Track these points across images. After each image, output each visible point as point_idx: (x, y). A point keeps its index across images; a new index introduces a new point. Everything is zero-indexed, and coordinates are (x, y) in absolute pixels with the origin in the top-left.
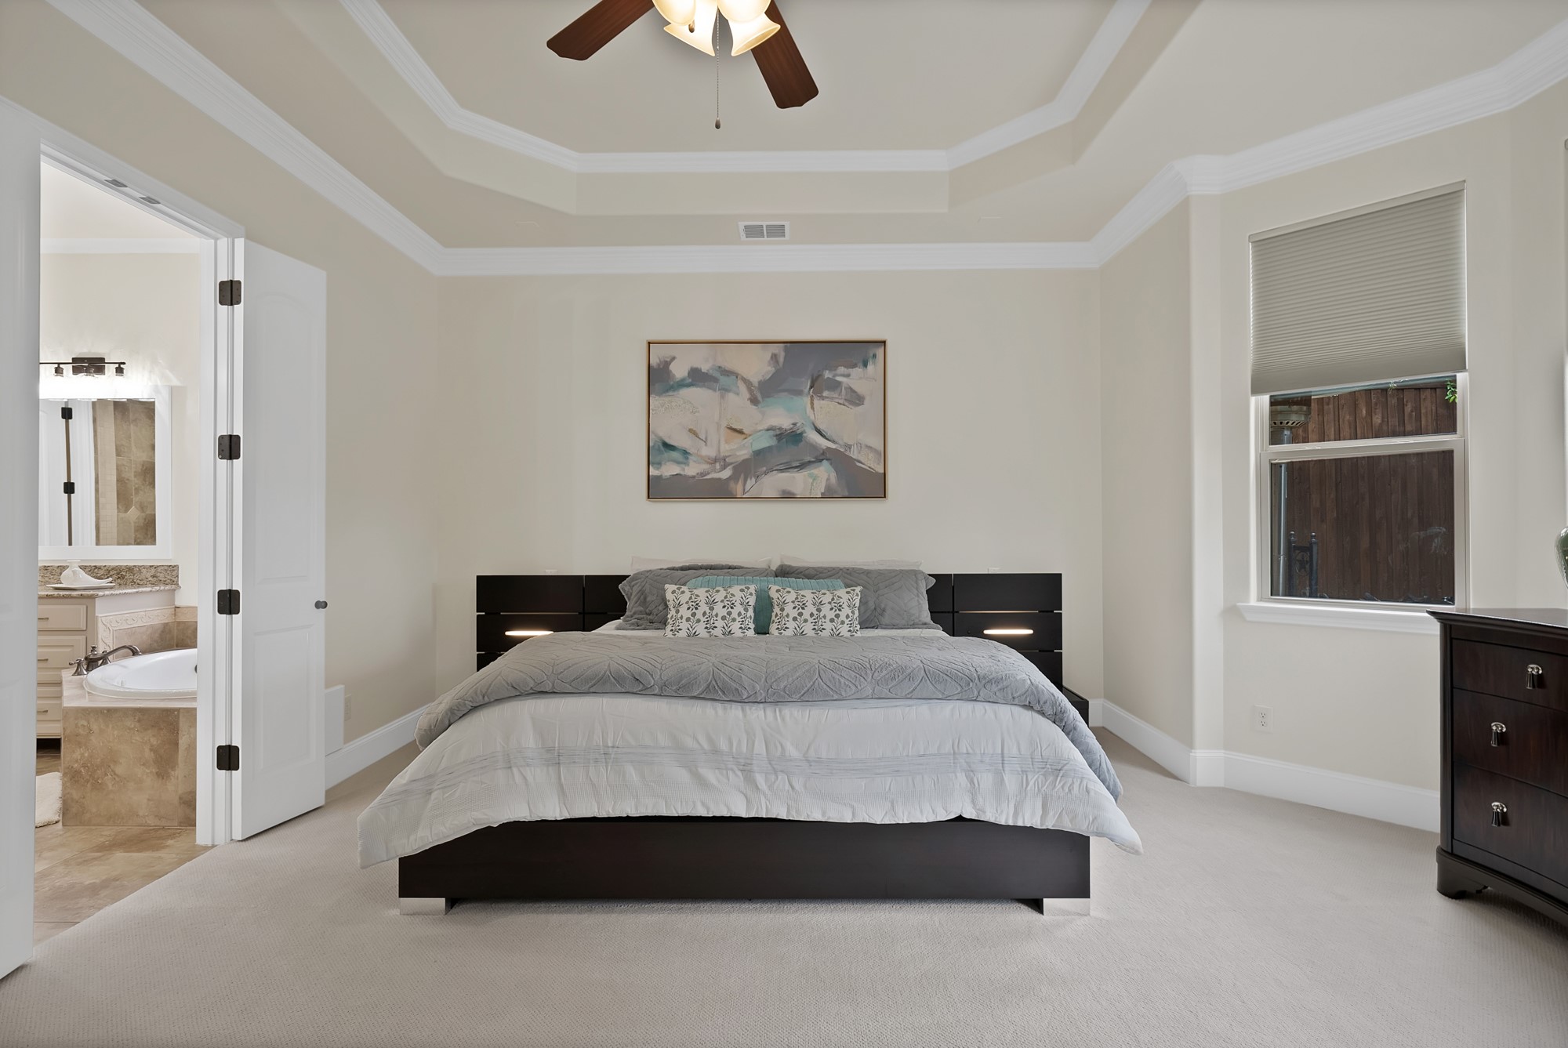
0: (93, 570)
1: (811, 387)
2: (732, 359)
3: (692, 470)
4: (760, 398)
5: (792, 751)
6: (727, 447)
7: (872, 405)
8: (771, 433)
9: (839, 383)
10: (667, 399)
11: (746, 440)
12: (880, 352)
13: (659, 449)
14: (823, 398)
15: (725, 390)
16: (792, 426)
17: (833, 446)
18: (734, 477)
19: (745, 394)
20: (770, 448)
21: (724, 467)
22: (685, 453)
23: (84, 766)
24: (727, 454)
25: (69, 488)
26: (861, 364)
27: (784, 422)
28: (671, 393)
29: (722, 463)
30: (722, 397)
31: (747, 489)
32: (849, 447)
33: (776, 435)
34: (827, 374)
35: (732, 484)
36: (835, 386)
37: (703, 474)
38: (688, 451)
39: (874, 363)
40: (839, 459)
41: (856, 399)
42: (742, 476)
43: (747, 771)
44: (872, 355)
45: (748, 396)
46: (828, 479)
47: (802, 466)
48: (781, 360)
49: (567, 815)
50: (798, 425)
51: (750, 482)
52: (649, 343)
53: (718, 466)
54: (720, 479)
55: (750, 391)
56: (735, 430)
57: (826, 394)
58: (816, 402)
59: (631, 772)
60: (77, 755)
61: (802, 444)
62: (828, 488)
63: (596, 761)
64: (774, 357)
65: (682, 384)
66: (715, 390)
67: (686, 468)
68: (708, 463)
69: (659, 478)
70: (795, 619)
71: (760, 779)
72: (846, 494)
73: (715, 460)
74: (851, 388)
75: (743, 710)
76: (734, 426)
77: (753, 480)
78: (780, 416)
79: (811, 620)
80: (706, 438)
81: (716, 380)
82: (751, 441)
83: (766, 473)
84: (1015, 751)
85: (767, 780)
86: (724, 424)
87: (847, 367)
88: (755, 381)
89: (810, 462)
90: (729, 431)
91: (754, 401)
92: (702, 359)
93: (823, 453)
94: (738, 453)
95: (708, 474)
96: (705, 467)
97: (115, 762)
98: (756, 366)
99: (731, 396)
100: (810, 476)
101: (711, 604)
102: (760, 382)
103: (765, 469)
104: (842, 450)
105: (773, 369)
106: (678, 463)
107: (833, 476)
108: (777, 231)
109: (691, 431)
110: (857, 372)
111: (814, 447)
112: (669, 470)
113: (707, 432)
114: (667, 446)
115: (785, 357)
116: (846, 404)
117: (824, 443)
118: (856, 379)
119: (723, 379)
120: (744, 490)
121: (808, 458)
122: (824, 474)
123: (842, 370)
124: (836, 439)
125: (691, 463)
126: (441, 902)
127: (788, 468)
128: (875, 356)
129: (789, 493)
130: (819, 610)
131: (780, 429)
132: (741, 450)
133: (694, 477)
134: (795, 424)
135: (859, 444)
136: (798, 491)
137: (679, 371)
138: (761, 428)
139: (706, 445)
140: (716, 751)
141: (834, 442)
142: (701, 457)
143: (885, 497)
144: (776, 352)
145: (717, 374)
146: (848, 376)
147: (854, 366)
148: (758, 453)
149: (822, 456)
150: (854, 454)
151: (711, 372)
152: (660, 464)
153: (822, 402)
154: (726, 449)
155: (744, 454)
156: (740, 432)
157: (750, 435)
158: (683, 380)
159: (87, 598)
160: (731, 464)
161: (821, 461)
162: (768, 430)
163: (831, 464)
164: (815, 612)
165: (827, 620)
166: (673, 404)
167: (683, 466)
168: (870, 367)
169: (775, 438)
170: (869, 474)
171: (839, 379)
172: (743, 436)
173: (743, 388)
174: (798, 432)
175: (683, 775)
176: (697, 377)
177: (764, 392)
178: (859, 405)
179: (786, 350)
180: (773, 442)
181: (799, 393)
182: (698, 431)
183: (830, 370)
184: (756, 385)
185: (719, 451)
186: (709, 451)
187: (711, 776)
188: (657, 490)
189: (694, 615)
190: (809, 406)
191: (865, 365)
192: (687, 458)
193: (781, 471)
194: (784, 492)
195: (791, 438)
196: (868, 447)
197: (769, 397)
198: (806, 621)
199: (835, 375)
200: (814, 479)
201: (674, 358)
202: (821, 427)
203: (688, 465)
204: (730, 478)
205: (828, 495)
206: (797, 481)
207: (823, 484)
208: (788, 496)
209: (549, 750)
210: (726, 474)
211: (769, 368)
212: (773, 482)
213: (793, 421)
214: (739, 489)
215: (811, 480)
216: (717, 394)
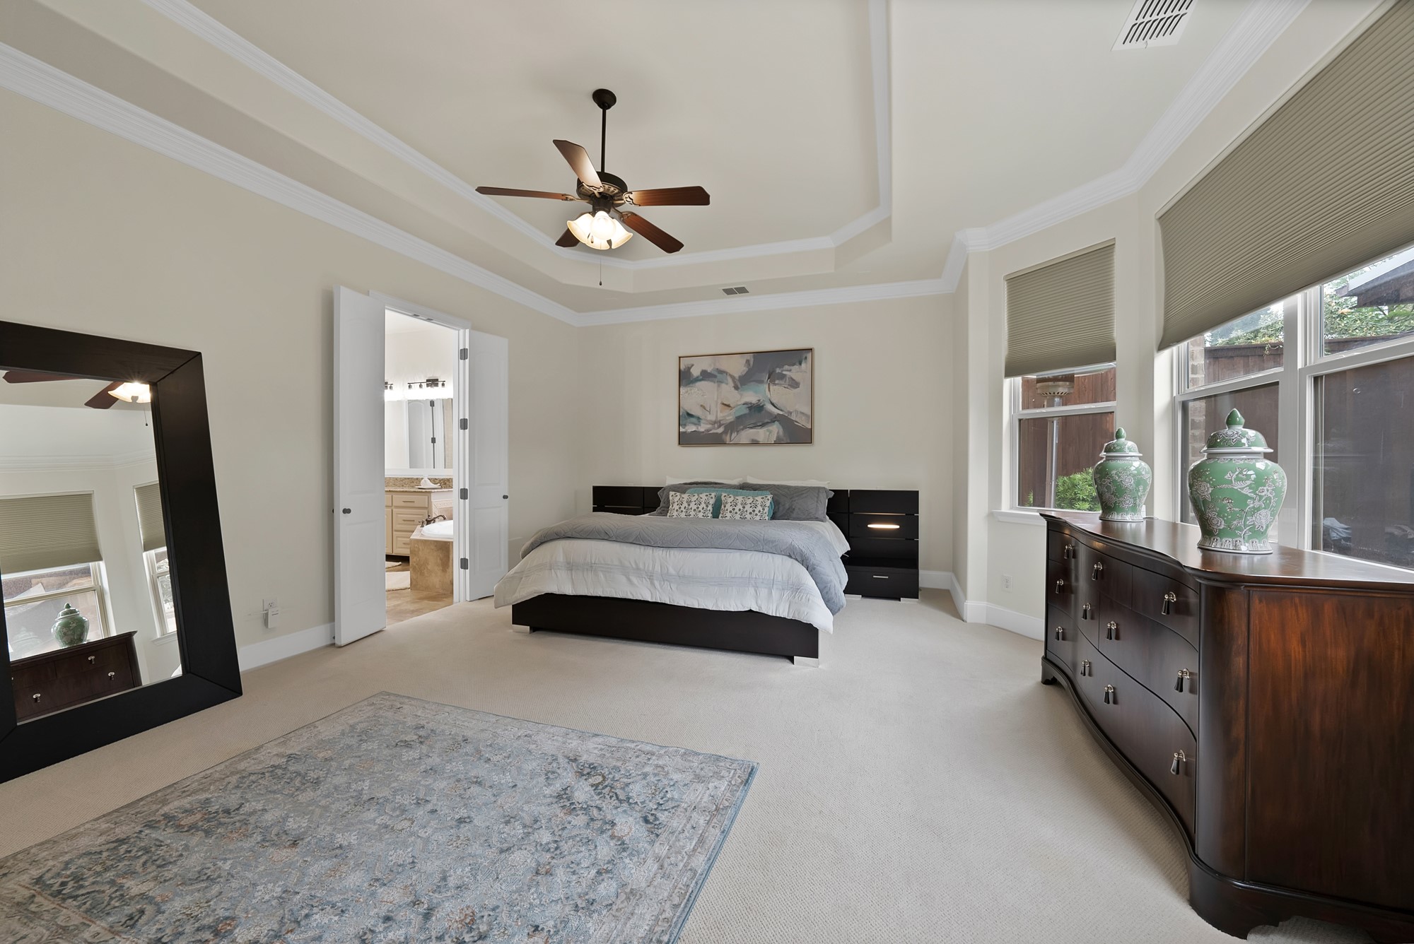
0: (434, 481)
1: (769, 378)
2: (725, 364)
3: (702, 428)
4: (739, 386)
5: (672, 571)
6: (722, 415)
7: (804, 388)
8: (746, 406)
9: (785, 375)
10: (689, 389)
11: (731, 411)
12: (809, 355)
13: (685, 417)
14: (775, 384)
15: (720, 382)
16: (757, 401)
17: (781, 413)
18: (725, 432)
19: (731, 384)
20: (745, 415)
21: (719, 427)
22: (699, 418)
23: (417, 564)
24: (721, 419)
25: (433, 440)
26: (798, 364)
27: (753, 399)
28: (691, 385)
29: (719, 424)
30: (719, 386)
31: (732, 438)
32: (791, 413)
33: (749, 407)
34: (778, 370)
35: (724, 436)
36: (782, 377)
37: (708, 431)
39: (805, 362)
40: (784, 420)
41: (794, 384)
42: (729, 431)
43: (651, 578)
44: (804, 357)
45: (733, 385)
46: (778, 433)
47: (763, 425)
48: (752, 363)
49: (574, 593)
50: (761, 401)
51: (734, 435)
52: (680, 357)
53: (716, 426)
54: (717, 433)
55: (734, 382)
56: (725, 405)
57: (777, 382)
58: (771, 387)
59: (601, 575)
60: (415, 560)
61: (763, 412)
62: (778, 438)
63: (587, 570)
64: (748, 361)
65: (697, 380)
66: (715, 382)
67: (699, 427)
68: (711, 424)
69: (685, 433)
70: (731, 512)
71: (657, 583)
72: (789, 441)
73: (715, 422)
74: (792, 378)
75: (653, 551)
76: (725, 402)
77: (736, 433)
78: (751, 397)
79: (739, 513)
80: (710, 410)
81: (715, 376)
82: (734, 411)
83: (743, 429)
84: (780, 578)
85: (660, 584)
86: (719, 402)
87: (790, 365)
88: (737, 376)
89: (768, 423)
90: (722, 405)
91: (736, 388)
92: (707, 365)
93: (775, 417)
94: (727, 418)
95: (711, 430)
96: (709, 426)
97: (428, 564)
98: (737, 367)
99: (723, 385)
100: (768, 430)
101: (689, 503)
102: (739, 377)
103: (742, 427)
104: (787, 415)
105: (748, 368)
106: (695, 424)
107: (781, 430)
108: (742, 290)
109: (701, 406)
110: (795, 368)
111: (770, 414)
112: (691, 428)
113: (710, 406)
114: (690, 415)
115: (754, 361)
116: (789, 387)
117: (776, 411)
118: (794, 372)
119: (719, 376)
120: (730, 439)
121: (766, 421)
122: (775, 430)
123: (786, 367)
124: (783, 409)
125: (702, 425)
126: (528, 628)
127: (755, 426)
128: (806, 358)
129: (756, 441)
130: (744, 507)
131: (751, 403)
132: (729, 417)
133: (703, 432)
134: (759, 400)
135: (796, 411)
136: (761, 440)
137: (696, 372)
138: (740, 403)
139: (710, 413)
140: (638, 569)
141: (781, 410)
142: (707, 421)
143: (812, 443)
144: (749, 358)
145: (716, 373)
146: (790, 371)
147: (794, 365)
148: (738, 418)
149: (775, 419)
150: (793, 417)
151: (713, 372)
152: (685, 425)
153: (775, 386)
154: (720, 416)
155: (730, 418)
156: (728, 406)
157: (734, 408)
158: (697, 377)
159: (427, 492)
160: (724, 424)
161: (774, 422)
162: (744, 404)
163: (780, 423)
164: (742, 509)
165: (748, 513)
166: (693, 391)
167: (697, 426)
168: (803, 365)
169: (748, 409)
170: (802, 429)
171: (784, 373)
172: (730, 408)
173: (730, 380)
174: (761, 405)
175: (624, 579)
176: (705, 375)
177: (742, 382)
178: (796, 388)
179: (754, 357)
180: (747, 411)
181: (761, 382)
182: (706, 406)
183: (780, 368)
184: (737, 378)
185: (717, 417)
186: (711, 417)
187: (635, 580)
188: (685, 440)
189: (680, 508)
190: (767, 389)
191: (800, 364)
192: (700, 421)
193: (751, 428)
194: (753, 440)
195: (757, 408)
196: (803, 413)
197: (744, 385)
198: (736, 513)
199: (782, 371)
200: (770, 433)
201: (693, 365)
202: (774, 401)
203: (700, 425)
204: (722, 433)
205: (778, 442)
206: (761, 434)
207: (776, 435)
208: (755, 443)
209: (569, 563)
210: (721, 430)
211: (745, 368)
212: (747, 434)
213: (758, 399)
214: (727, 439)
215: (768, 433)
216: (716, 384)
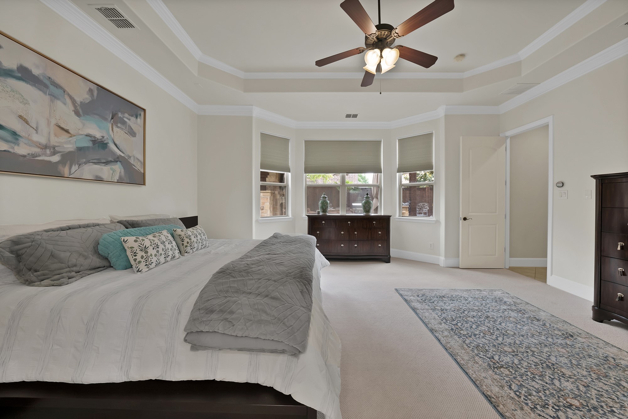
1: (112, 118)
2: (62, 78)
3: (22, 150)
4: (80, 113)
6: (56, 139)
7: (139, 138)
8: (89, 138)
9: (126, 122)
11: (71, 139)
12: (142, 113)
14: (118, 127)
15: (54, 97)
16: (101, 138)
17: (123, 155)
18: (63, 162)
19: (70, 106)
20: (88, 147)
21: (54, 153)
22: (15, 134)
24: (56, 145)
26: (134, 116)
27: (98, 135)
29: (52, 150)
30: (52, 101)
31: (72, 171)
32: (130, 157)
33: (92, 141)
34: (120, 115)
35: (60, 167)
36: (124, 123)
37: (34, 155)
38: (17, 133)
39: (140, 118)
40: (125, 162)
41: (132, 133)
42: (69, 162)
44: (139, 113)
45: (72, 108)
46: (120, 173)
47: (107, 163)
48: (95, 95)
50: (105, 138)
51: (74, 168)
53: (48, 151)
54: (50, 162)
55: (75, 106)
56: (63, 129)
57: (119, 125)
58: (114, 127)
61: (107, 150)
62: (120, 177)
64: (91, 91)
65: (10, 74)
66: (45, 93)
67: (16, 147)
68: (39, 147)
72: (128, 182)
73: (45, 147)
74: (130, 126)
76: (62, 126)
77: (77, 166)
78: (94, 129)
80: (37, 127)
81: (46, 86)
82: (75, 140)
83: (85, 163)
86: (53, 122)
87: (129, 115)
88: (78, 100)
89: (111, 161)
90: (57, 127)
91: (77, 113)
93: (118, 158)
94: (66, 146)
95: (39, 156)
98: (78, 91)
99: (59, 103)
100: (112, 169)
102: (81, 102)
103: (85, 160)
104: (127, 158)
105: (90, 98)
106: (6, 141)
107: (123, 170)
109: (20, 117)
110: (133, 119)
111: (113, 153)
113: (37, 124)
115: (98, 94)
116: (129, 134)
117: (119, 153)
118: (133, 122)
119: (52, 87)
120: (70, 172)
121: (110, 159)
122: (118, 168)
123: (126, 115)
125: (22, 144)
127: (98, 163)
128: (140, 115)
129: (100, 177)
131: (94, 137)
132: (67, 144)
133: (24, 156)
134: (103, 137)
135: (134, 156)
136: (105, 177)
138: (83, 133)
139: (37, 132)
141: (123, 153)
142: (32, 141)
143: (144, 184)
144: (92, 88)
145: (48, 83)
146: (129, 120)
147: (132, 116)
148: (80, 149)
149: (117, 159)
150: (132, 161)
151: (41, 78)
153: (117, 129)
154: (54, 141)
155: (70, 147)
156: (67, 131)
157: (74, 136)
158: (13, 71)
160: (60, 152)
161: (117, 162)
162: (86, 135)
163: (122, 164)
167: (13, 145)
168: (138, 119)
169: (91, 142)
170: (138, 172)
171: (125, 119)
172: (69, 135)
173: (68, 100)
174: (105, 142)
176: (26, 75)
177: (84, 110)
178: (135, 137)
179: (98, 90)
180: (90, 144)
181: (105, 119)
182: (29, 120)
183: (121, 113)
184: (79, 103)
185: (49, 141)
186: (39, 138)
189: (158, 251)
190: (111, 129)
191: (137, 118)
192: (17, 139)
193: (95, 163)
194: (97, 176)
195: (100, 144)
196: (138, 159)
197: (88, 115)
199: (124, 117)
202: (117, 142)
203: (18, 145)
204: (57, 163)
205: (120, 181)
206: (105, 171)
207: (118, 175)
208: (99, 180)
210: (56, 159)
211: (87, 96)
212: (90, 170)
213: (102, 135)
214: (66, 171)
215: (112, 172)
216: (47, 98)
